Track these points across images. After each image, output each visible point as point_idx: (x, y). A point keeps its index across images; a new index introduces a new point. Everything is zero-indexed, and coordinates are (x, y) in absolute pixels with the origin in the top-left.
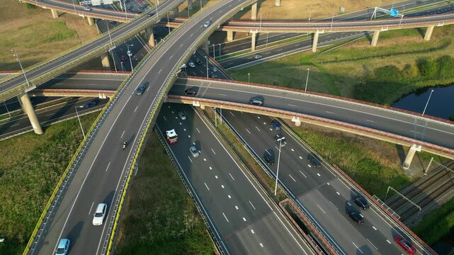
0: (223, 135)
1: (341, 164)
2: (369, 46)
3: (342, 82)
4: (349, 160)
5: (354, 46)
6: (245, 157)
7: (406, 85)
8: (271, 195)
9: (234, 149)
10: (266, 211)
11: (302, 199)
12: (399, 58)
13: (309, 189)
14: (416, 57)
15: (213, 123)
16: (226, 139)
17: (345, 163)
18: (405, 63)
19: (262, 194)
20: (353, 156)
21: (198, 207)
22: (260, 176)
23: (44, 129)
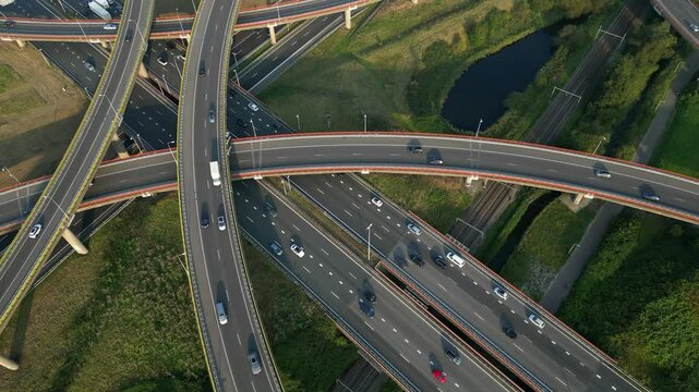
1: (414, 208)
2: (410, 6)
3: (393, 84)
4: (420, 200)
5: (393, 8)
7: (458, 64)
8: (365, 261)
9: (316, 220)
10: (366, 279)
12: (445, 24)
13: (394, 242)
14: (463, 17)
16: (303, 210)
17: (418, 204)
18: (454, 32)
19: (357, 262)
20: (422, 194)
21: (309, 294)
22: (349, 243)
23: (86, 245)
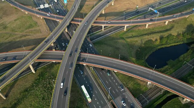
0: (93, 75)
2: (145, 28)
3: (133, 48)
5: (139, 28)
6: (100, 84)
7: (155, 47)
8: (107, 99)
9: (97, 81)
10: (106, 104)
11: (116, 99)
12: (154, 35)
13: (118, 96)
14: (160, 34)
15: (90, 70)
16: (94, 77)
17: (130, 86)
18: (156, 38)
19: (105, 98)
20: (132, 83)
